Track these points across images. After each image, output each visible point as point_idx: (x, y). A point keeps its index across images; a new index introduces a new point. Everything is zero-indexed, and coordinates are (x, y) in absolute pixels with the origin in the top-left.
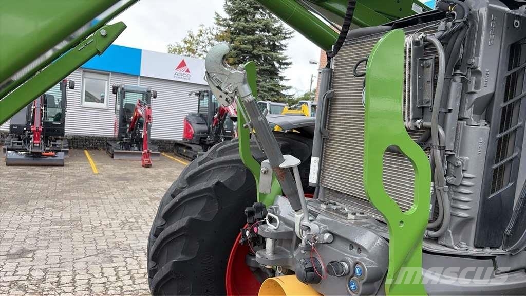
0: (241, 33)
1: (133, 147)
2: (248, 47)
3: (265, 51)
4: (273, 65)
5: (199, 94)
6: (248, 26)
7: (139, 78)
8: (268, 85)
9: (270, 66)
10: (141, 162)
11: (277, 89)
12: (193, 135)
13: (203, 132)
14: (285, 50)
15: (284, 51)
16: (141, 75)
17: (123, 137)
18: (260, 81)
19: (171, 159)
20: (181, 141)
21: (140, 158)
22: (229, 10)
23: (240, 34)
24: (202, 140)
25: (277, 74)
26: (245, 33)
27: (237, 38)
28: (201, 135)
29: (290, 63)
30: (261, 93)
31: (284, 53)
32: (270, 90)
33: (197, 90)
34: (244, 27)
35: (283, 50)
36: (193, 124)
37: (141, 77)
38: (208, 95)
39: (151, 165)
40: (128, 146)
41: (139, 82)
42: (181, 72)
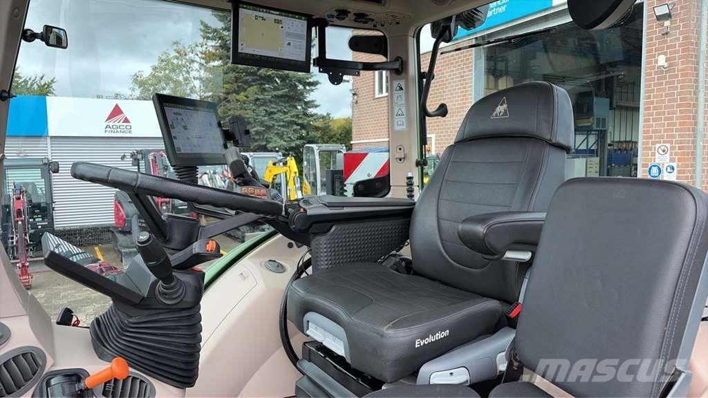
7: (48, 140)
12: (125, 221)
16: (50, 135)
33: (135, 149)
36: (123, 205)
38: (143, 158)
41: (49, 145)
42: (116, 123)
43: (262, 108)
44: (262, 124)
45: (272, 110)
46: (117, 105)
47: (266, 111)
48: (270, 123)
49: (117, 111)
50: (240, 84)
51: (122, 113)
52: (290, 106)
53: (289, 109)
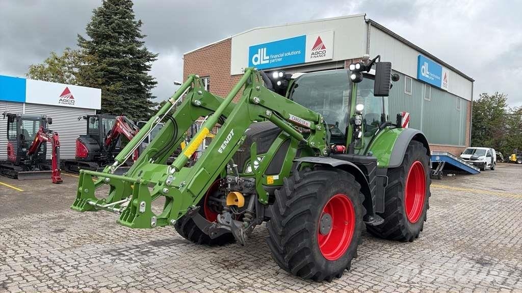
0: (107, 55)
1: (33, 168)
2: (115, 69)
3: (131, 72)
4: (140, 84)
5: (87, 118)
6: (114, 49)
7: (24, 105)
8: (137, 103)
9: (137, 85)
10: (51, 181)
11: (145, 106)
12: (88, 154)
13: (96, 151)
14: (149, 70)
15: (148, 72)
16: (26, 102)
17: (23, 160)
18: (128, 99)
19: (68, 176)
20: (73, 159)
21: (50, 176)
22: (93, 34)
23: (106, 57)
24: (96, 157)
25: (144, 93)
26: (111, 56)
27: (104, 60)
28: (95, 153)
29: (156, 83)
30: (130, 110)
31: (149, 73)
32: (138, 107)
33: (85, 114)
34: (110, 50)
35: (147, 70)
36: (87, 145)
37: (26, 103)
38: (98, 120)
39: (62, 181)
40: (28, 167)
41: (24, 108)
42: (66, 99)
43: (120, 96)
44: (120, 105)
45: (127, 97)
46: (67, 88)
47: (124, 98)
48: (126, 106)
49: (67, 91)
50: (106, 79)
51: (70, 92)
52: (138, 96)
53: (137, 97)
